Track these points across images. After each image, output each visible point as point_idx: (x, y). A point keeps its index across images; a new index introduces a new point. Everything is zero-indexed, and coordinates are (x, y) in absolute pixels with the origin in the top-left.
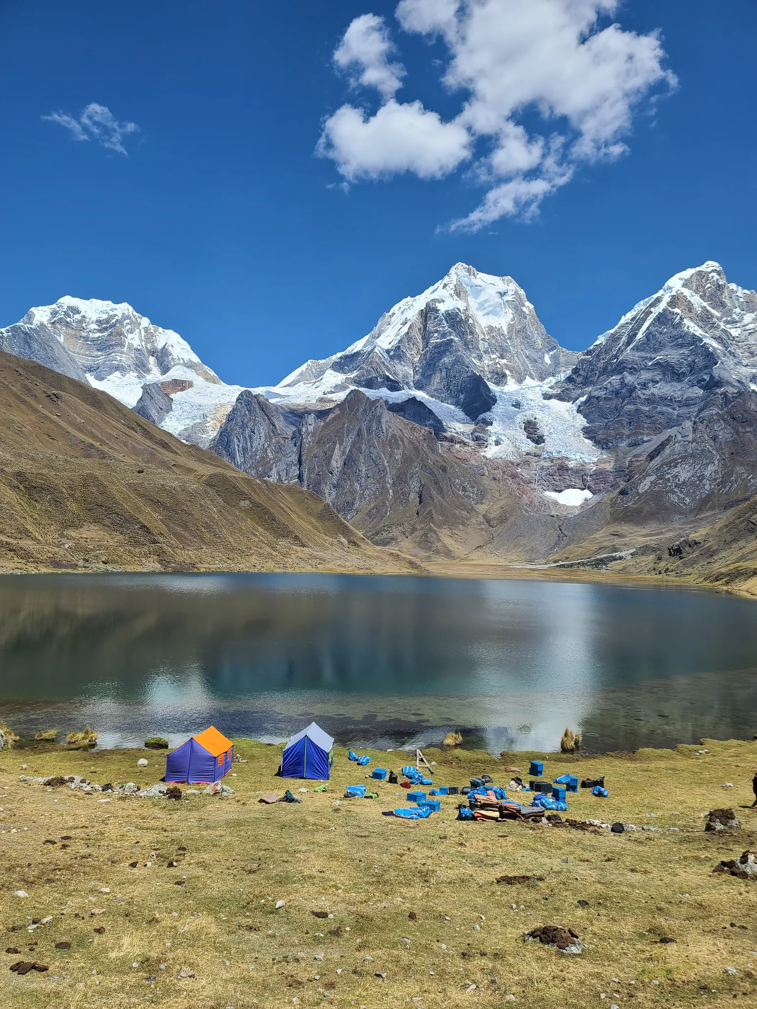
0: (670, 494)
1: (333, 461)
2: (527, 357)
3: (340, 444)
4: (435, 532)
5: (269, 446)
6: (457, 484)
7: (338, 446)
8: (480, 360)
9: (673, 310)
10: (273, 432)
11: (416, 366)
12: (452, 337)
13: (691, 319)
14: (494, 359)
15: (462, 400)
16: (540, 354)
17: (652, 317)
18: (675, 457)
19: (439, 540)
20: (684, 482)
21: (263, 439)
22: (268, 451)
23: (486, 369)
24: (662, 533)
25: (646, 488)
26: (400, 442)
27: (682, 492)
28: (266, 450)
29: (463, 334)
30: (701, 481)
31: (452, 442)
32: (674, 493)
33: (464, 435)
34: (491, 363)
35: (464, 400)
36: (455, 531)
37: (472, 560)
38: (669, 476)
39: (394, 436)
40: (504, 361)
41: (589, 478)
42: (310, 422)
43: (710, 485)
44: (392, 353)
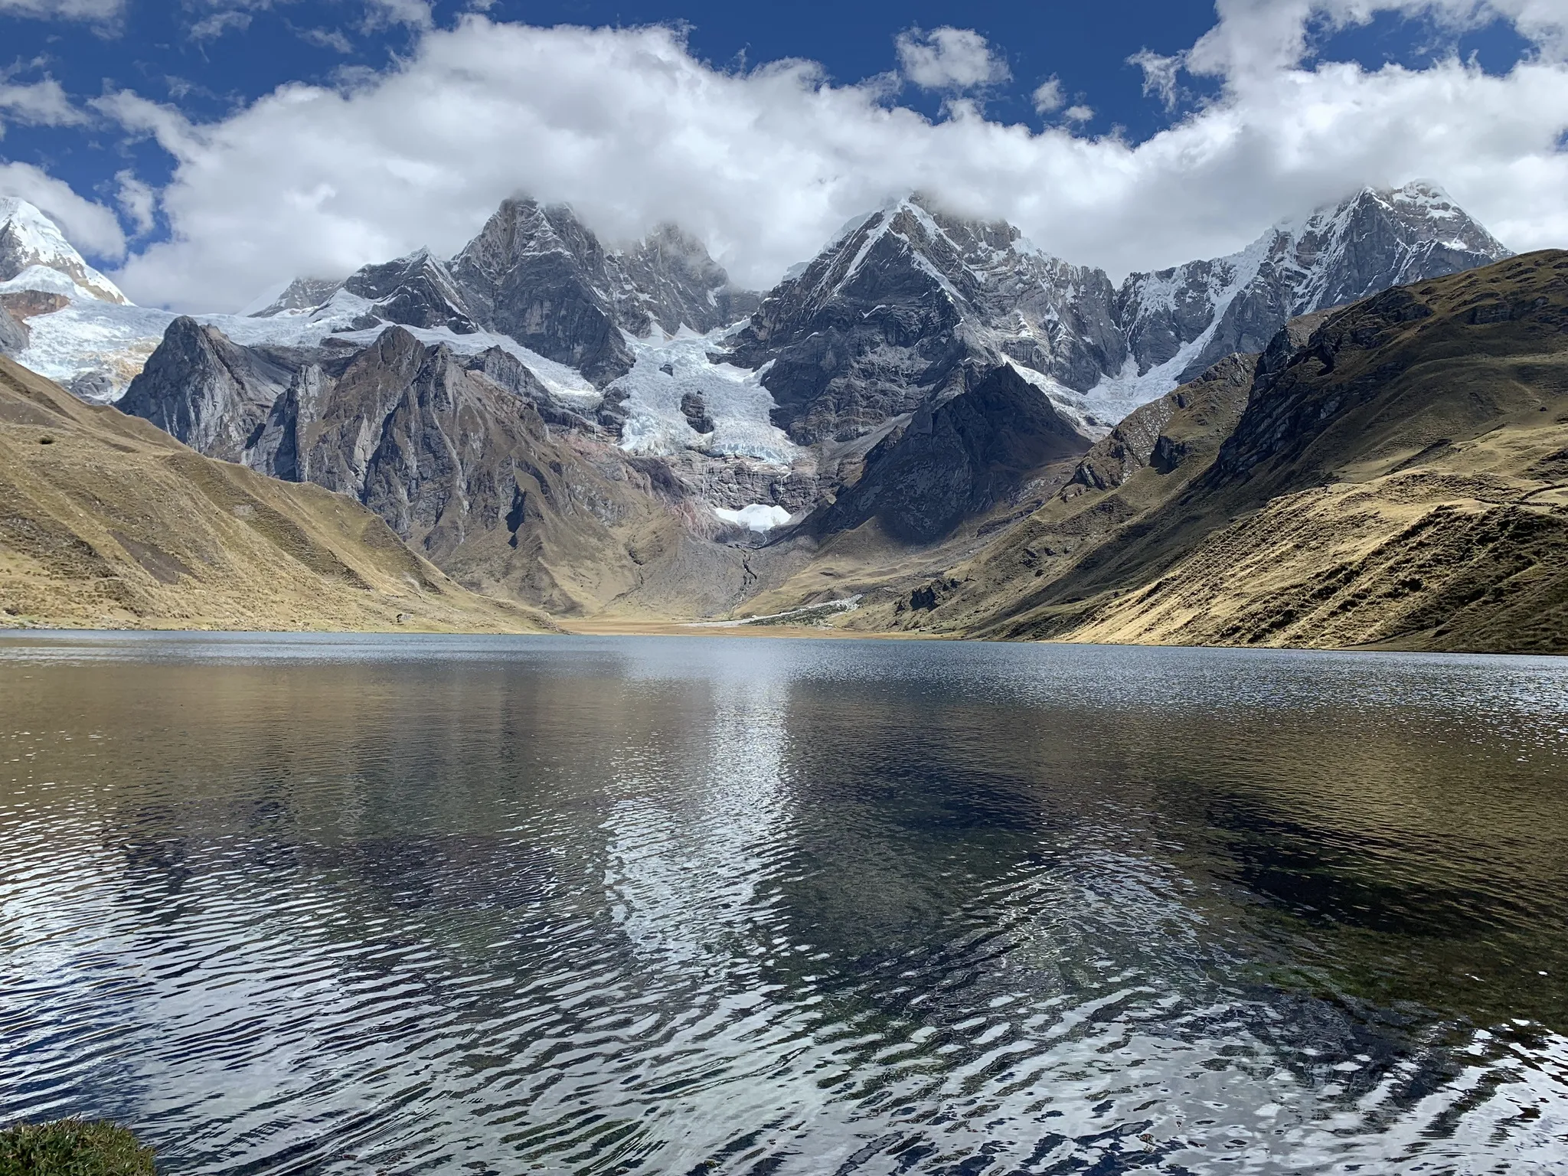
0: (903, 513)
1: (356, 449)
2: (680, 293)
3: (369, 420)
4: (547, 572)
5: (232, 419)
6: (580, 493)
7: (365, 422)
8: (605, 291)
9: (899, 236)
10: (239, 394)
11: (498, 294)
12: (560, 250)
13: (923, 251)
14: (629, 291)
15: (579, 356)
16: (700, 289)
17: (870, 243)
18: (909, 458)
19: (554, 585)
20: (923, 495)
21: (220, 407)
22: (230, 429)
23: (617, 306)
24: (895, 571)
25: (869, 503)
26: (479, 420)
27: (919, 510)
28: (226, 426)
29: (578, 246)
30: (945, 493)
31: (566, 425)
32: (908, 511)
33: (583, 414)
34: (623, 297)
35: (582, 355)
36: (580, 570)
37: (612, 616)
38: (901, 486)
39: (467, 408)
40: (644, 297)
41: (781, 489)
42: (311, 379)
43: (958, 500)
44: (455, 269)
